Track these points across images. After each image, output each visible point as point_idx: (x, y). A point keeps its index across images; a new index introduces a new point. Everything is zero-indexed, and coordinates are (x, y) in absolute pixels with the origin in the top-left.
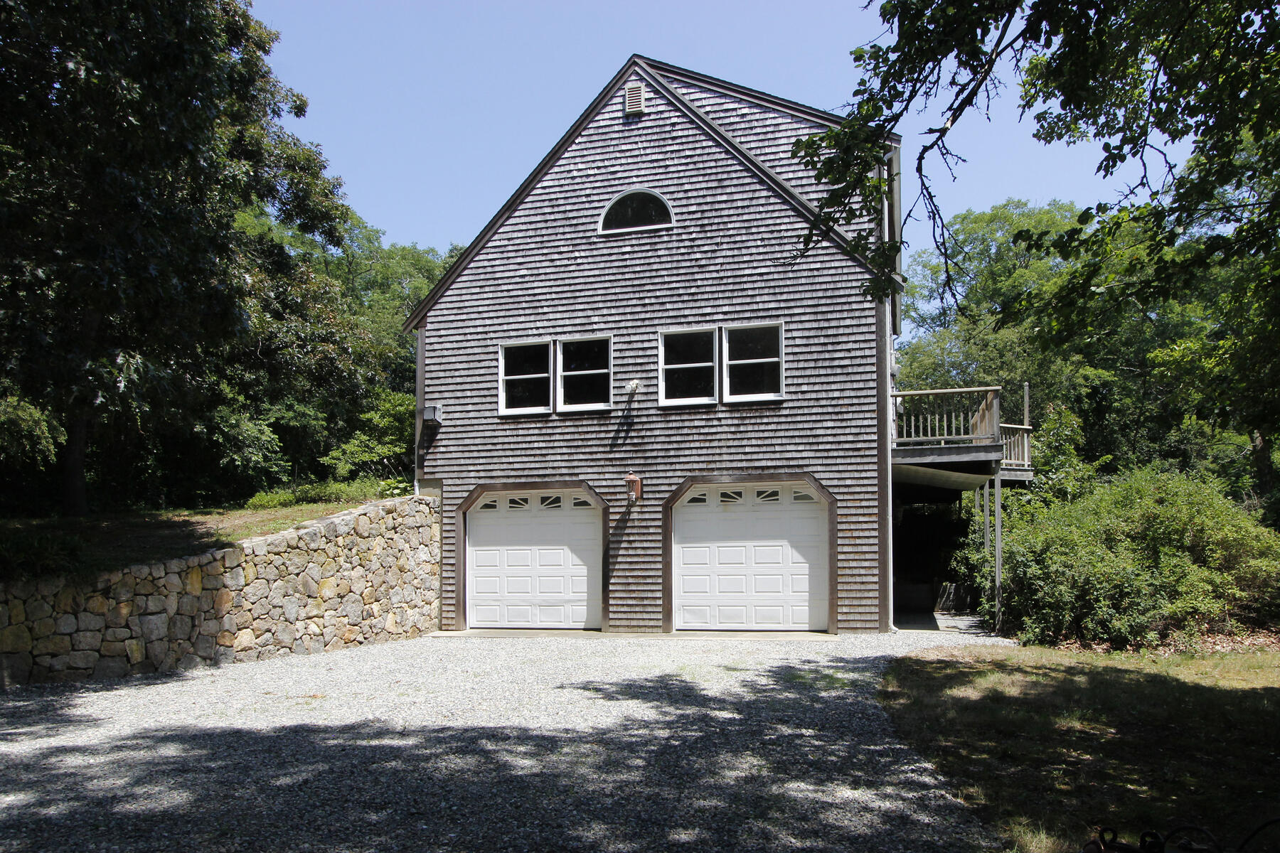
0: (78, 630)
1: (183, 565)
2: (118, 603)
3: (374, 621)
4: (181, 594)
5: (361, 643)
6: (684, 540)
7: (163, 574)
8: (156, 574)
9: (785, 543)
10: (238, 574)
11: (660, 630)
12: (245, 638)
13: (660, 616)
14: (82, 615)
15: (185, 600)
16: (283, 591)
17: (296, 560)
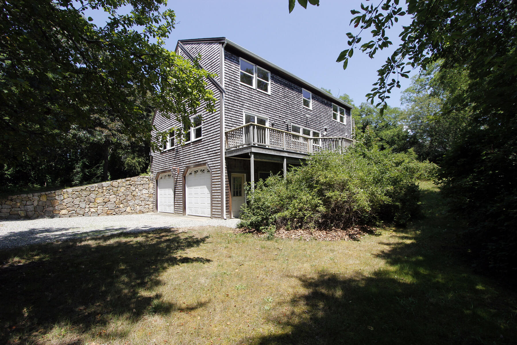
0: (2, 208)
1: (39, 194)
2: (16, 203)
3: (121, 209)
4: (39, 201)
5: (114, 215)
6: (189, 186)
7: (32, 196)
8: (29, 196)
9: (205, 187)
10: (61, 197)
11: (182, 215)
12: (63, 212)
13: (182, 210)
14: (3, 205)
15: (40, 202)
16: (79, 201)
17: (85, 193)
